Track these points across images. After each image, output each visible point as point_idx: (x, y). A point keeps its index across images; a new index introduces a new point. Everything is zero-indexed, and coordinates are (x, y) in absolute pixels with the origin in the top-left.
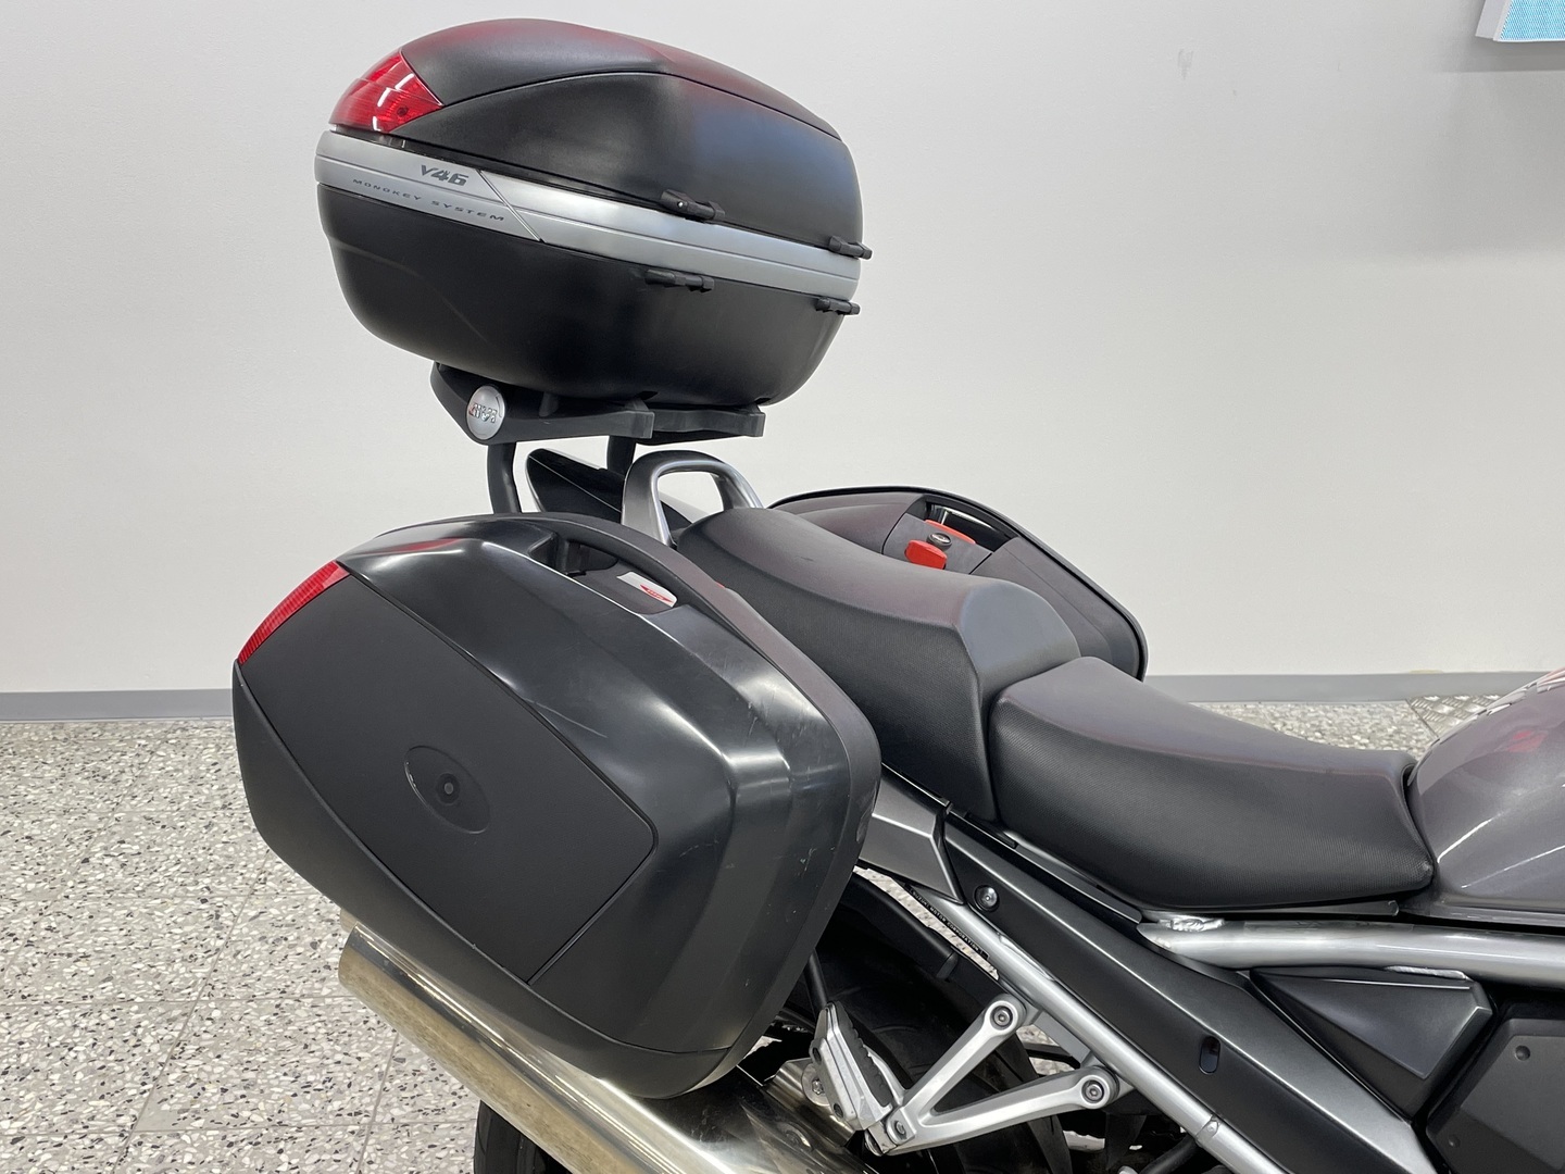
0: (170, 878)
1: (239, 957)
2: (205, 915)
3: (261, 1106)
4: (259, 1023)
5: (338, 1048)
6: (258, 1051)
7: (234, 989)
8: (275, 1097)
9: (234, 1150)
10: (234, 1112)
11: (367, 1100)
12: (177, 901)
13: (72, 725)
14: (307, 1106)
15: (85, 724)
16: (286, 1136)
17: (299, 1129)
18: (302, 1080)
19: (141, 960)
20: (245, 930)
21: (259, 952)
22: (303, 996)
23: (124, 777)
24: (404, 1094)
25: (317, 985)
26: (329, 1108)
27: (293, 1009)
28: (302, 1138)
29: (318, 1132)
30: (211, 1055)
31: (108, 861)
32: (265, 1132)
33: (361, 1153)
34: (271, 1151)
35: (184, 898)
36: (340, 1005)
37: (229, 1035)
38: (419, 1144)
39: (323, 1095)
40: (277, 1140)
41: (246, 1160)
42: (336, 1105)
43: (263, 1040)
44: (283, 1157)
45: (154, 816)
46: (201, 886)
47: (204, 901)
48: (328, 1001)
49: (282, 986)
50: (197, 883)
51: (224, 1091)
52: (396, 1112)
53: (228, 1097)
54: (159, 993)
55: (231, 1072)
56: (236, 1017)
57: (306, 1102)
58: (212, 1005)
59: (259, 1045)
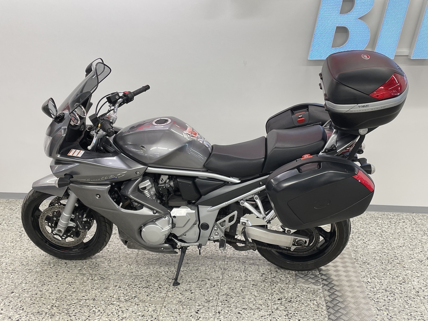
0: (16, 228)
1: (22, 242)
2: (19, 235)
3: (12, 267)
4: (19, 254)
5: (32, 259)
6: (17, 258)
7: (18, 248)
8: (16, 266)
9: (3, 274)
10: (6, 268)
11: (33, 267)
12: (15, 232)
13: (11, 200)
14: (21, 268)
15: (13, 200)
16: (14, 272)
17: (17, 271)
18: (22, 264)
19: (2, 242)
20: (26, 238)
21: (26, 242)
22: (30, 250)
23: (16, 210)
24: (41, 267)
25: (34, 248)
26: (25, 268)
27: (27, 252)
28: (17, 273)
29: (21, 272)
30: (7, 258)
31: (5, 224)
32: (10, 271)
33: (27, 276)
34: (10, 274)
35: (16, 232)
36: (37, 252)
37: (13, 255)
38: (39, 275)
39: (25, 266)
40: (12, 273)
41: (4, 276)
42: (27, 268)
43: (19, 256)
44: (12, 276)
45: (18, 217)
46: (21, 230)
47: (20, 232)
48: (35, 251)
49: (27, 248)
50: (20, 229)
51: (6, 264)
52: (37, 270)
53: (7, 265)
54: (3, 247)
55: (9, 261)
56: (15, 252)
57: (21, 267)
58: (12, 250)
59: (17, 257)
